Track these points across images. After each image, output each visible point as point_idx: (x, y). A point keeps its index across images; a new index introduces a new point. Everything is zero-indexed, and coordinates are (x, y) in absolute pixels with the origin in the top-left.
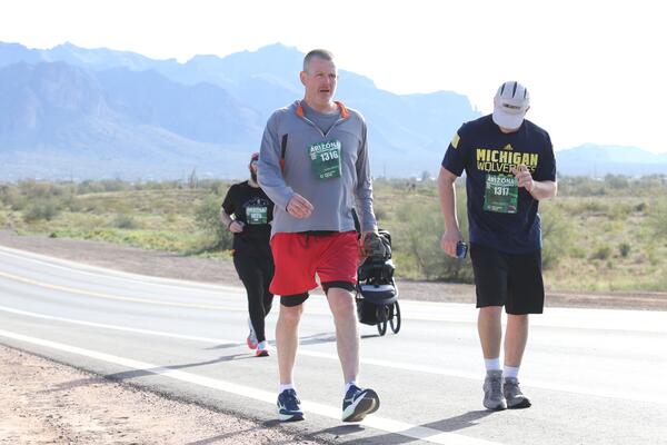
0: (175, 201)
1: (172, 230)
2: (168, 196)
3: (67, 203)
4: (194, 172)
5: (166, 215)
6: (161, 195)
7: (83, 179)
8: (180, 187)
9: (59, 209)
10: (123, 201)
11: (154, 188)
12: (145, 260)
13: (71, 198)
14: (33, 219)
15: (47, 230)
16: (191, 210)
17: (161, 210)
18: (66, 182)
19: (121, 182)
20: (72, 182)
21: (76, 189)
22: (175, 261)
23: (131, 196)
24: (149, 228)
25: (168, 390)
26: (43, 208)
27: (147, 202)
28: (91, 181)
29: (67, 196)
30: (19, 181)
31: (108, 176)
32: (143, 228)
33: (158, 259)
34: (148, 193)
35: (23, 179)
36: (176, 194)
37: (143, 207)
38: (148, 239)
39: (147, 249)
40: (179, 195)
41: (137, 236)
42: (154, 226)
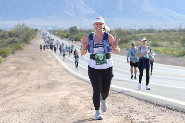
0: (174, 36)
1: (172, 47)
2: (171, 35)
3: (133, 37)
4: (181, 26)
5: (170, 42)
6: (168, 34)
7: (139, 29)
8: (176, 32)
9: (130, 39)
10: (154, 37)
11: (166, 32)
12: (162, 58)
13: (135, 35)
14: (121, 43)
15: (126, 47)
16: (179, 40)
18: (133, 30)
19: (153, 29)
20: (135, 30)
21: (137, 32)
22: (173, 59)
23: (157, 35)
24: (164, 47)
25: (171, 107)
26: (124, 39)
27: (163, 37)
28: (143, 29)
29: (133, 35)
30: (116, 29)
31: (149, 28)
32: (161, 47)
33: (167, 58)
34: (164, 33)
35: (117, 28)
36: (174, 34)
37: (161, 39)
38: (163, 51)
39: (163, 54)
40: (175, 35)
41: (159, 49)
42: (166, 46)
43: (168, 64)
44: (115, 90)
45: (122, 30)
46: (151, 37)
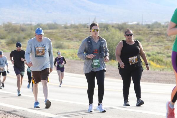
0: (85, 34)
2: (81, 32)
3: (29, 35)
4: (95, 19)
5: (80, 42)
6: (78, 31)
7: (37, 23)
9: (24, 38)
10: (58, 35)
11: (74, 28)
13: (31, 33)
14: (11, 43)
17: (78, 39)
18: (28, 25)
19: (57, 24)
20: (31, 24)
21: (33, 28)
23: (62, 32)
24: (71, 48)
26: (16, 38)
27: (71, 35)
28: (42, 24)
29: (28, 32)
30: (4, 24)
31: (50, 22)
32: (68, 49)
33: (76, 65)
34: (71, 30)
35: (6, 23)
36: (85, 31)
37: (68, 38)
38: (71, 54)
39: (71, 59)
40: (87, 32)
41: (65, 52)
42: (74, 47)
43: (77, 73)
44: (3, 110)
45: (13, 25)
46: (54, 34)
